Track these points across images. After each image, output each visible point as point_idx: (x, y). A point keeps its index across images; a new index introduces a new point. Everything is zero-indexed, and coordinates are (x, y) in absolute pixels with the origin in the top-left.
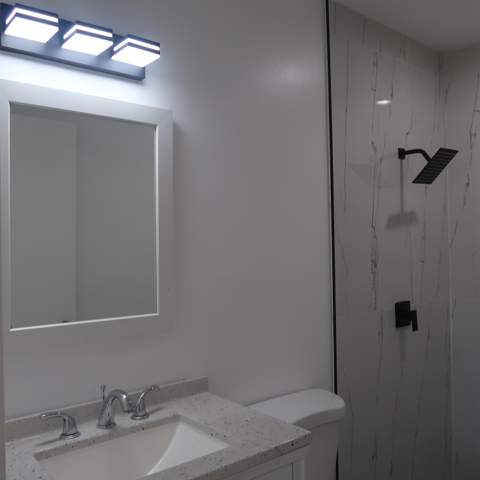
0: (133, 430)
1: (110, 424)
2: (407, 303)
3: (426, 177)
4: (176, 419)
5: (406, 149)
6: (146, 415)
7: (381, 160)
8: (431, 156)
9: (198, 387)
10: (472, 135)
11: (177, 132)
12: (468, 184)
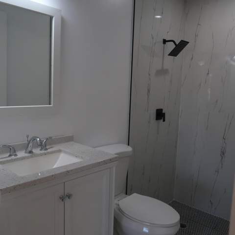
0: (41, 155)
1: (31, 152)
2: (162, 110)
3: (174, 53)
4: (60, 151)
5: (167, 40)
6: (46, 149)
7: (155, 43)
8: (177, 43)
9: (69, 139)
10: (196, 36)
11: (63, 21)
12: (192, 58)
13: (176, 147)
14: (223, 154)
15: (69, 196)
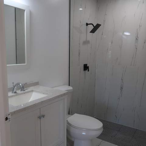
0: (22, 94)
1: (15, 92)
2: (87, 65)
3: (93, 31)
4: (32, 91)
5: (88, 23)
6: (24, 90)
7: (82, 25)
8: (95, 26)
9: (36, 84)
10: (104, 21)
11: (31, 13)
13: (95, 86)
14: (122, 88)
15: (43, 116)
